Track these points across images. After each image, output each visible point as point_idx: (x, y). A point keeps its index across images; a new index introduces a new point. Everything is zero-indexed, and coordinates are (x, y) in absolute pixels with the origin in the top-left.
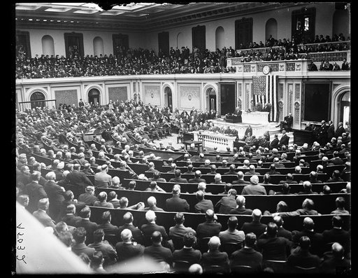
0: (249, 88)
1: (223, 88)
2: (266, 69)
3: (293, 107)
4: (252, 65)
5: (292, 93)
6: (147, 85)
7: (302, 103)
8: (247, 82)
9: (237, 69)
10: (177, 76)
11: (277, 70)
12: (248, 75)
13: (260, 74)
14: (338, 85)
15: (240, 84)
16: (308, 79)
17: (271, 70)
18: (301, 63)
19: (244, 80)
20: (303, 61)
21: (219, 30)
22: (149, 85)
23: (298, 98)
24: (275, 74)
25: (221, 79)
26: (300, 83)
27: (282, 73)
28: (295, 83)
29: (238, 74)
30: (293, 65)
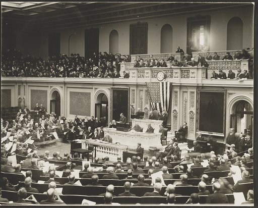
0: (143, 94)
1: (116, 94)
2: (161, 76)
3: (188, 116)
4: (146, 71)
5: (186, 102)
7: (197, 113)
8: (141, 89)
9: (131, 75)
10: (67, 79)
11: (171, 77)
12: (141, 81)
13: (154, 80)
15: (134, 90)
16: (203, 87)
17: (165, 77)
18: (195, 71)
19: (137, 86)
20: (198, 68)
21: (114, 34)
23: (193, 106)
24: (169, 80)
25: (114, 85)
26: (195, 91)
27: (176, 80)
28: (190, 90)
29: (132, 80)
30: (188, 72)
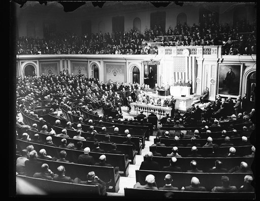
5: (208, 72)
6: (74, 62)
11: (195, 54)
14: (249, 66)
16: (222, 61)
17: (189, 54)
22: (76, 63)
26: (215, 64)
28: (211, 64)
30: (210, 50)
